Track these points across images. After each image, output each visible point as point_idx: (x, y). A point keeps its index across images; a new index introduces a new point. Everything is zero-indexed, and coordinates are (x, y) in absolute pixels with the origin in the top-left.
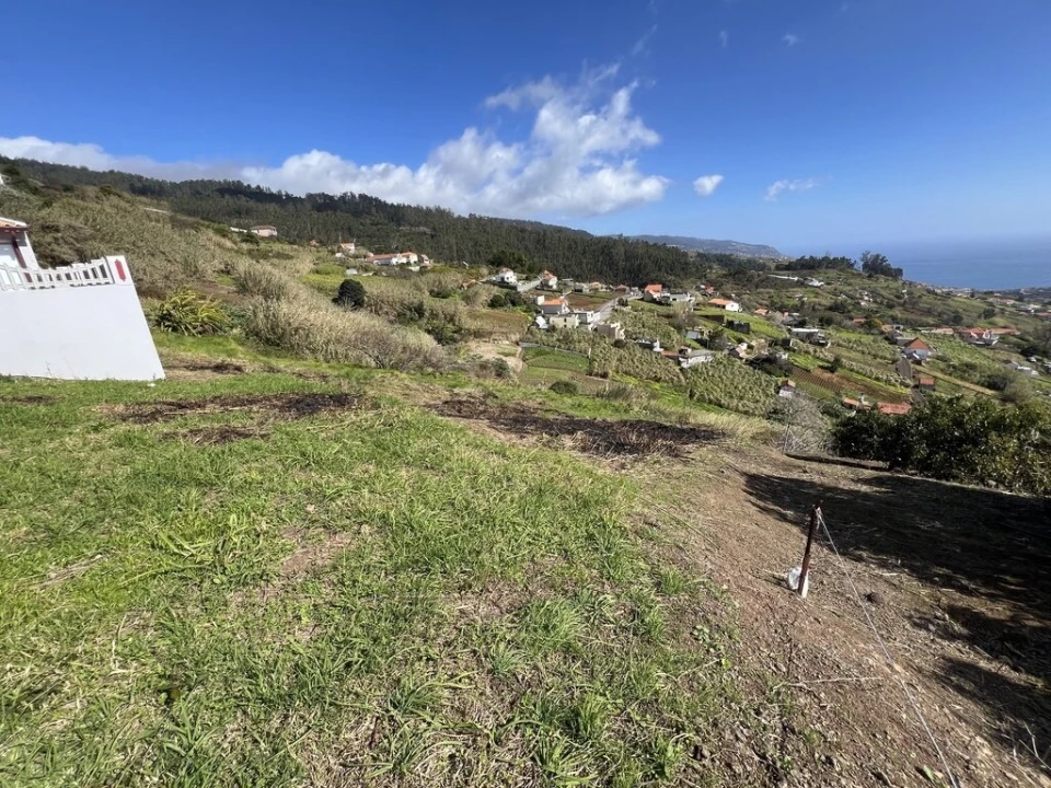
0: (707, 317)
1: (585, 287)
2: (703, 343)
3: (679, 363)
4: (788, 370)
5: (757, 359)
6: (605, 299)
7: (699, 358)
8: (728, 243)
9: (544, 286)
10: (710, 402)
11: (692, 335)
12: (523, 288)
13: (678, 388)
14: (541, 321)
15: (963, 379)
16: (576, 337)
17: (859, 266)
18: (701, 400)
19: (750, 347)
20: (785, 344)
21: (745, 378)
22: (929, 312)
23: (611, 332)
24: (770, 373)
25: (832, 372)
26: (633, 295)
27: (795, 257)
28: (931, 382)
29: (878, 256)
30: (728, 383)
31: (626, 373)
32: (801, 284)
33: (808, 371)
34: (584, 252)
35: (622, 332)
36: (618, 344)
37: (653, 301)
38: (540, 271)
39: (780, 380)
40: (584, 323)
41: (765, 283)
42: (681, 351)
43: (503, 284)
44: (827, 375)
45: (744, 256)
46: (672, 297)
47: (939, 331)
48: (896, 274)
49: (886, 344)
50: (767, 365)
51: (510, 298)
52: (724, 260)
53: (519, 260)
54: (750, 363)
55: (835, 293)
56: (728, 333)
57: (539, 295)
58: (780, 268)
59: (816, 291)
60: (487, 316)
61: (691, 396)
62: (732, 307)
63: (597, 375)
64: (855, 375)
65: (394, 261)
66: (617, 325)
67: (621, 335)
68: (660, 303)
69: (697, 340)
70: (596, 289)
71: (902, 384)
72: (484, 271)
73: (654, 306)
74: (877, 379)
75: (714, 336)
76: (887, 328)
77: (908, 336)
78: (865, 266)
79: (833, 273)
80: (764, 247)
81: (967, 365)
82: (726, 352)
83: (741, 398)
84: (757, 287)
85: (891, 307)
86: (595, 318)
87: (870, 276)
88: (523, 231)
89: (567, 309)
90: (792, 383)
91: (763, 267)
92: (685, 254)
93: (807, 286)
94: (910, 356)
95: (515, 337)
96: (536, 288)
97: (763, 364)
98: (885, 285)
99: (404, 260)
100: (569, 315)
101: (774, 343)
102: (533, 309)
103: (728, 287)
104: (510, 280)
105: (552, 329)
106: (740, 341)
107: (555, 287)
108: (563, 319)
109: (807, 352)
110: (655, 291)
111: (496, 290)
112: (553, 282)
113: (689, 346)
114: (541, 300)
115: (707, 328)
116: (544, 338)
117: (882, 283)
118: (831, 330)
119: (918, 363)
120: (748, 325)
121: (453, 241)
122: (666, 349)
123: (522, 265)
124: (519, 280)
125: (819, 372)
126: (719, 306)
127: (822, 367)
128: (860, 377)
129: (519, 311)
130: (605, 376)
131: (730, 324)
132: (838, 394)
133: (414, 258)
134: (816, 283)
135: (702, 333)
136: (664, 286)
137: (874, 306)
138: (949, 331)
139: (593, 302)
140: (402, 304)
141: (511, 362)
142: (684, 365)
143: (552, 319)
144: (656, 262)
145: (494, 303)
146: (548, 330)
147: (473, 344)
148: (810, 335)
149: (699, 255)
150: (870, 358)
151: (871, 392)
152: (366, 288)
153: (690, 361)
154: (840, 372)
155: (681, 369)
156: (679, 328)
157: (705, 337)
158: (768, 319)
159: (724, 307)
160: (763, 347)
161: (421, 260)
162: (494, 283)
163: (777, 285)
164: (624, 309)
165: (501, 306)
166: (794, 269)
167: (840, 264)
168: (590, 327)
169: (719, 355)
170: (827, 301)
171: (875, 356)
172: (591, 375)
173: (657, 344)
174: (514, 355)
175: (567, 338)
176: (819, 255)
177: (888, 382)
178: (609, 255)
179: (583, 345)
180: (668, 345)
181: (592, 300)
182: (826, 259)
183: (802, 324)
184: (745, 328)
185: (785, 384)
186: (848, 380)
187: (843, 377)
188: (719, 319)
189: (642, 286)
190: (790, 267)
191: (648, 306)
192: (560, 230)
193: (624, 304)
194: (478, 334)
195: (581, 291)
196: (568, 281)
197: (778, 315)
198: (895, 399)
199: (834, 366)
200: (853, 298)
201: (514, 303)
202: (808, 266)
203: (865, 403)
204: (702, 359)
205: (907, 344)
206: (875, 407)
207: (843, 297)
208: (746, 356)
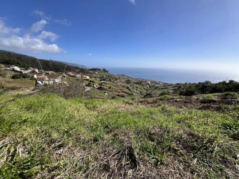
0: (85, 80)
1: (50, 72)
2: (88, 86)
4: (104, 89)
6: (58, 76)
7: (88, 89)
9: (34, 72)
10: (96, 98)
11: (84, 84)
12: (24, 72)
14: (40, 82)
15: (124, 88)
17: (102, 70)
19: (96, 85)
20: (101, 84)
21: (98, 92)
24: (102, 90)
26: (65, 75)
27: (91, 68)
28: (122, 89)
32: (94, 73)
33: (107, 89)
35: (67, 84)
37: (71, 76)
39: (104, 91)
40: (54, 82)
42: (84, 88)
43: (15, 71)
44: (109, 89)
45: (80, 67)
46: (75, 75)
48: (107, 72)
49: (113, 83)
50: (101, 89)
52: (77, 68)
54: (97, 89)
55: (100, 75)
56: (91, 83)
57: (34, 75)
58: (89, 70)
59: (97, 74)
62: (88, 77)
68: (73, 77)
69: (85, 85)
70: (53, 73)
71: (119, 90)
74: (116, 89)
75: (89, 84)
76: (112, 81)
78: (103, 70)
79: (99, 71)
80: (83, 66)
81: (124, 86)
82: (92, 87)
84: (87, 74)
87: (104, 72)
89: (47, 78)
90: (106, 92)
93: (95, 74)
94: (117, 85)
95: (33, 88)
96: (30, 72)
97: (100, 88)
98: (107, 73)
100: (49, 80)
101: (99, 84)
102: (34, 79)
104: (17, 70)
105: (46, 85)
106: (94, 84)
107: (38, 72)
108: (48, 81)
109: (105, 86)
110: (71, 74)
111: (13, 73)
112: (37, 70)
113: (85, 86)
114: (35, 76)
117: (106, 73)
118: (106, 81)
119: (119, 86)
123: (19, 65)
124: (21, 70)
125: (108, 89)
126: (85, 77)
127: (108, 88)
128: (114, 89)
129: (27, 80)
131: (90, 81)
132: (113, 92)
135: (86, 83)
143: (43, 82)
145: (14, 77)
146: (44, 85)
148: (104, 82)
150: (113, 86)
151: (116, 91)
153: (86, 90)
154: (111, 89)
158: (96, 80)
159: (86, 77)
160: (98, 85)
162: (10, 70)
163: (90, 73)
164: (65, 78)
165: (18, 78)
168: (58, 83)
171: (114, 85)
178: (47, 64)
181: (53, 76)
182: (97, 68)
183: (102, 80)
184: (93, 82)
185: (105, 92)
187: (112, 90)
188: (87, 80)
190: (91, 70)
195: (48, 73)
196: (42, 70)
198: (120, 92)
199: (110, 88)
200: (103, 76)
201: (24, 77)
202: (94, 70)
203: (117, 94)
204: (89, 89)
205: (116, 83)
206: (119, 94)
207: (101, 76)
208: (96, 87)
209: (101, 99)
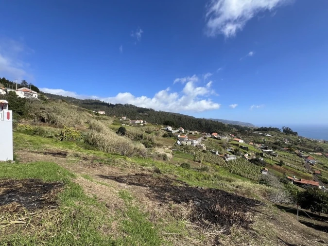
0: (233, 144)
1: (193, 133)
2: (233, 153)
3: (225, 159)
4: (264, 164)
5: (252, 159)
6: (199, 137)
7: (231, 158)
8: (237, 122)
9: (180, 132)
10: (237, 174)
11: (228, 150)
12: (174, 132)
13: (225, 168)
14: (179, 142)
16: (190, 148)
17: (282, 131)
18: (234, 173)
19: (249, 155)
20: (261, 155)
21: (249, 166)
22: (310, 147)
23: (201, 147)
24: (257, 165)
25: (281, 166)
26: (208, 136)
27: (260, 127)
28: (319, 172)
29: (288, 128)
30: (243, 167)
31: (207, 161)
32: (263, 135)
33: (272, 165)
34: (193, 122)
35: (205, 147)
36: (204, 151)
37: (215, 138)
38: (179, 127)
39: (262, 168)
40: (192, 144)
41: (251, 134)
42: (225, 155)
43: (168, 130)
44: (279, 167)
45: (243, 126)
46: (221, 137)
47: (316, 154)
48: (296, 134)
49: (298, 157)
50: (256, 162)
51: (169, 135)
52: (237, 127)
53: (173, 124)
54: (250, 161)
55: (275, 139)
56: (241, 150)
57: (178, 134)
58: (255, 130)
59: (269, 138)
60: (162, 140)
61: (230, 171)
62: (241, 141)
63: (197, 161)
64: (290, 168)
65: (136, 122)
66: (203, 145)
67: (205, 148)
68: (217, 139)
69: (230, 152)
70: (197, 134)
71: (308, 172)
72: (162, 126)
73: (215, 140)
74: (298, 170)
75: (236, 151)
76: (297, 151)
77: (305, 155)
78: (284, 131)
79: (273, 132)
80: (249, 124)
82: (241, 156)
83: (248, 173)
84: (248, 135)
85: (296, 144)
86: (196, 142)
87: (286, 134)
88: (175, 116)
89: (187, 139)
90: (266, 169)
91: (249, 129)
92: (224, 124)
93: (265, 136)
94: (308, 162)
95: (170, 147)
96: (178, 132)
97: (254, 161)
98: (292, 137)
99: (139, 122)
100: (188, 141)
101: (257, 154)
102: (177, 138)
103: (239, 135)
104: (170, 129)
105: (182, 145)
106: (245, 153)
107: (184, 132)
108: (186, 142)
109: (270, 158)
110: (215, 135)
111: (165, 132)
112: (183, 130)
113: (228, 154)
114: (179, 136)
115: (234, 148)
116: (180, 148)
117: (291, 136)
118: (277, 151)
119: (312, 165)
120: (247, 148)
121: (154, 118)
122: (220, 154)
124: (172, 129)
125: (275, 166)
126: (236, 141)
127: (276, 164)
128: (291, 169)
129: (172, 139)
130: (199, 162)
131: (241, 147)
132: (284, 174)
133: (142, 122)
134: (268, 135)
135: (232, 149)
136: (218, 134)
137: (290, 144)
138: (320, 154)
139: (195, 137)
140: (136, 135)
141: (168, 155)
142: (227, 160)
143: (182, 142)
144: (215, 126)
145: (164, 136)
147: (156, 148)
148: (270, 152)
149: (228, 125)
150: (293, 162)
151: (297, 175)
152: (127, 129)
153: (229, 158)
154: (283, 166)
155: (226, 161)
156: (224, 147)
157: (233, 151)
158: (254, 146)
159: (238, 141)
160: (254, 156)
161: (144, 122)
162: (164, 130)
163: (254, 135)
164: (206, 140)
165: (166, 137)
166: (260, 131)
167: (275, 130)
168: (194, 145)
169: (239, 157)
170: (273, 141)
171: (295, 161)
172: (195, 161)
173: (217, 152)
174: (169, 153)
175: (187, 149)
176: (268, 127)
177: (303, 171)
178: (200, 124)
179: (192, 151)
180: (220, 152)
182: (270, 128)
183: (266, 148)
184: (246, 149)
185: (264, 169)
186: (287, 169)
187: (285, 168)
188: (237, 145)
189: (211, 133)
190: (259, 130)
191: (213, 139)
192: (185, 116)
193: (205, 138)
194: (159, 145)
195: (191, 134)
196: (188, 131)
197: (257, 145)
198: (307, 178)
199: (281, 164)
200: (282, 141)
201: (170, 136)
202: (265, 130)
203: (296, 179)
204: (233, 158)
205: (307, 157)
206: (300, 180)
207: (278, 140)
208: (248, 158)
209: (247, 178)
